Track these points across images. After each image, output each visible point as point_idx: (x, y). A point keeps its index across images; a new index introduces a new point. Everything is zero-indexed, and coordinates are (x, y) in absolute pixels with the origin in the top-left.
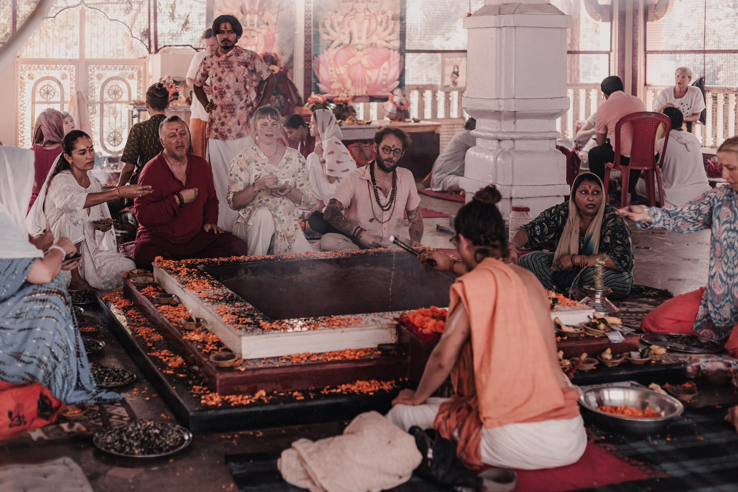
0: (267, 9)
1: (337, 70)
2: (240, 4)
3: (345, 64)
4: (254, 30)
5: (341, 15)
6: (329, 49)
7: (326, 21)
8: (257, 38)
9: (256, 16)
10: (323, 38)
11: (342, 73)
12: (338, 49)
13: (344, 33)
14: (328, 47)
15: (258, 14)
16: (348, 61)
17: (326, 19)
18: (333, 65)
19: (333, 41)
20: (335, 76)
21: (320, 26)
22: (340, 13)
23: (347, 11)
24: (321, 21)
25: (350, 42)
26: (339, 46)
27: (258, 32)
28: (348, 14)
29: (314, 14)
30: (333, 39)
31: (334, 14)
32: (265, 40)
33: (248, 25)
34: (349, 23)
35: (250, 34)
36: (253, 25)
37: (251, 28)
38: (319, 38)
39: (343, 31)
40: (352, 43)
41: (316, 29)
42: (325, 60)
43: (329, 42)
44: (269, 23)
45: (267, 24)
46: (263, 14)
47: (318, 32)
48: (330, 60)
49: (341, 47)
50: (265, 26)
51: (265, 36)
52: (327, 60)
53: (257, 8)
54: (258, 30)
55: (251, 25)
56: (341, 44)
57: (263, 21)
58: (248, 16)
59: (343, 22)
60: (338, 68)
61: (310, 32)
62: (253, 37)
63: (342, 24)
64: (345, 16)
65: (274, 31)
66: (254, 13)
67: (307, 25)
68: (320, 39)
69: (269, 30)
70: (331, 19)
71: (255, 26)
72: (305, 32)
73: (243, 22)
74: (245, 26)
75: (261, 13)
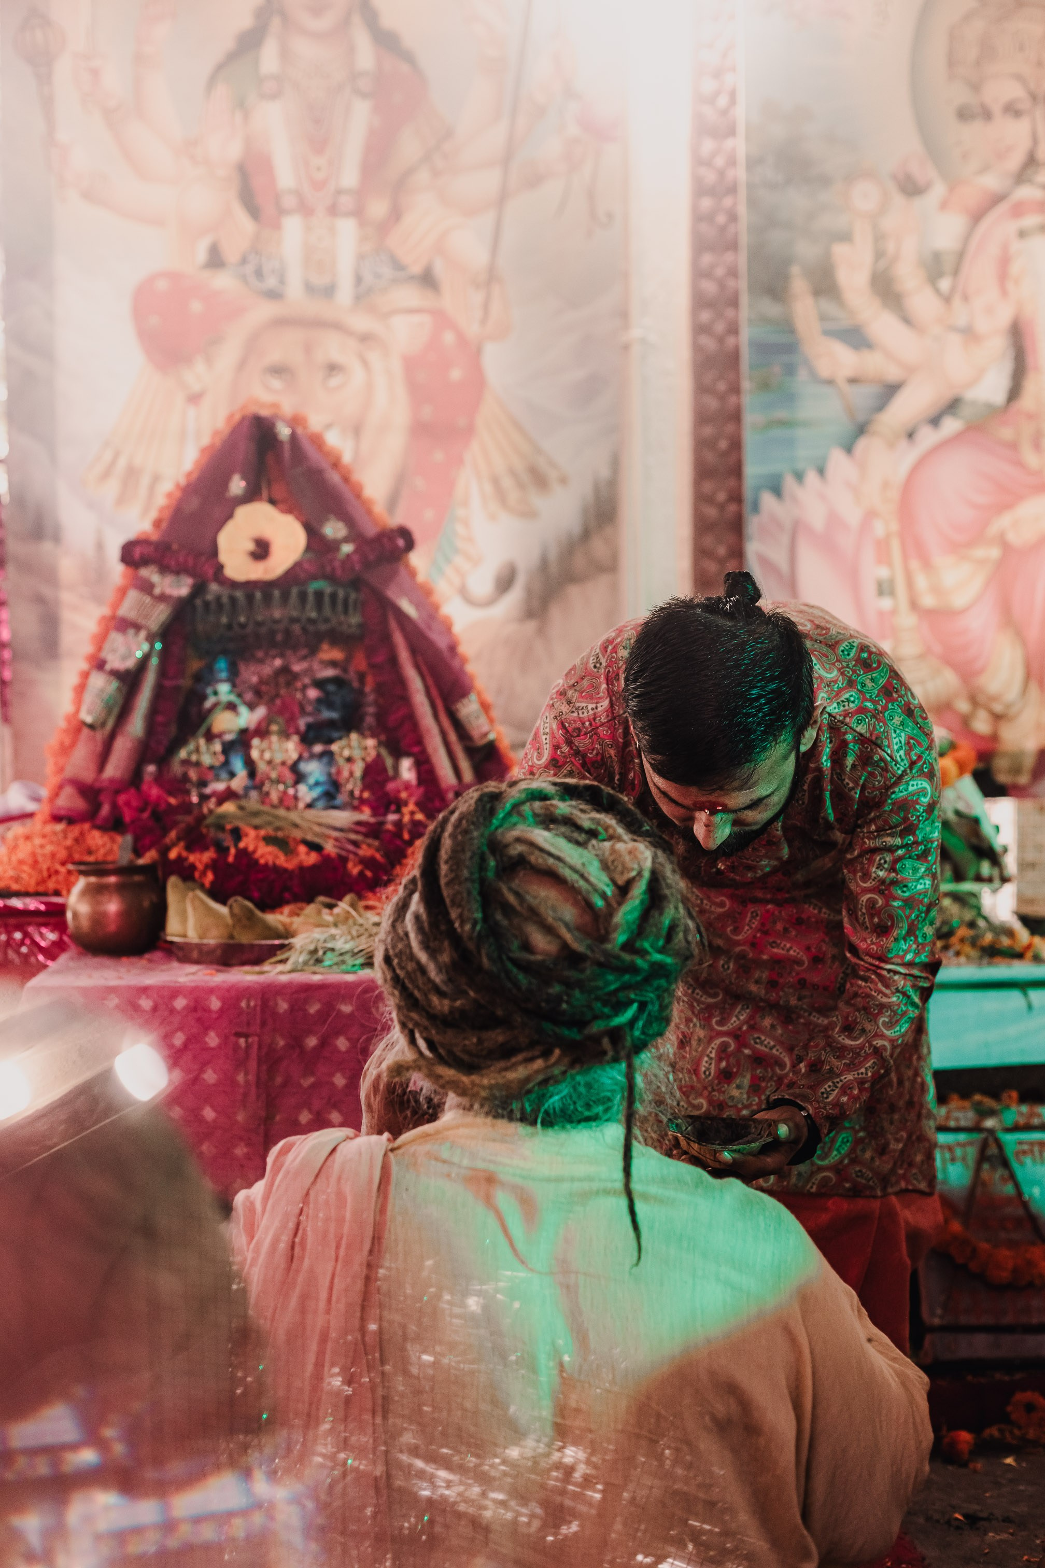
1: (921, 582)
2: (234, 151)
3: (977, 537)
4: (337, 326)
5: (944, 205)
6: (862, 444)
7: (840, 251)
8: (358, 375)
9: (347, 229)
10: (824, 369)
11: (959, 600)
12: (928, 437)
13: (969, 334)
14: (861, 430)
15: (358, 213)
16: (1004, 522)
17: (845, 237)
18: (897, 549)
19: (891, 390)
20: (907, 620)
21: (799, 285)
22: (939, 190)
23: (992, 182)
24: (806, 250)
25: (1014, 392)
26: (935, 421)
27: (365, 338)
28: (997, 199)
29: (752, 203)
30: (893, 373)
32: (417, 392)
33: (294, 290)
34: (1004, 262)
35: (308, 349)
36: (329, 291)
37: (314, 308)
38: (790, 370)
39: (961, 314)
40: (1027, 402)
41: (769, 310)
42: (834, 520)
43: (862, 396)
44: (440, 269)
45: (428, 280)
46: (396, 214)
47: (787, 326)
48: (869, 517)
49: (951, 426)
50: (409, 296)
51: (411, 365)
52: (852, 515)
53: (350, 177)
54: (361, 322)
55: (310, 288)
56: (953, 406)
57: (398, 265)
58: (292, 226)
59: (961, 255)
60: (927, 564)
61: (733, 329)
62: (333, 368)
63: (956, 272)
64: (977, 217)
65: (473, 329)
66: (333, 211)
67: (710, 287)
68: (802, 374)
69: (442, 320)
70: (879, 238)
71: (345, 294)
72: (699, 329)
73: (259, 274)
74: (274, 295)
75: (378, 208)
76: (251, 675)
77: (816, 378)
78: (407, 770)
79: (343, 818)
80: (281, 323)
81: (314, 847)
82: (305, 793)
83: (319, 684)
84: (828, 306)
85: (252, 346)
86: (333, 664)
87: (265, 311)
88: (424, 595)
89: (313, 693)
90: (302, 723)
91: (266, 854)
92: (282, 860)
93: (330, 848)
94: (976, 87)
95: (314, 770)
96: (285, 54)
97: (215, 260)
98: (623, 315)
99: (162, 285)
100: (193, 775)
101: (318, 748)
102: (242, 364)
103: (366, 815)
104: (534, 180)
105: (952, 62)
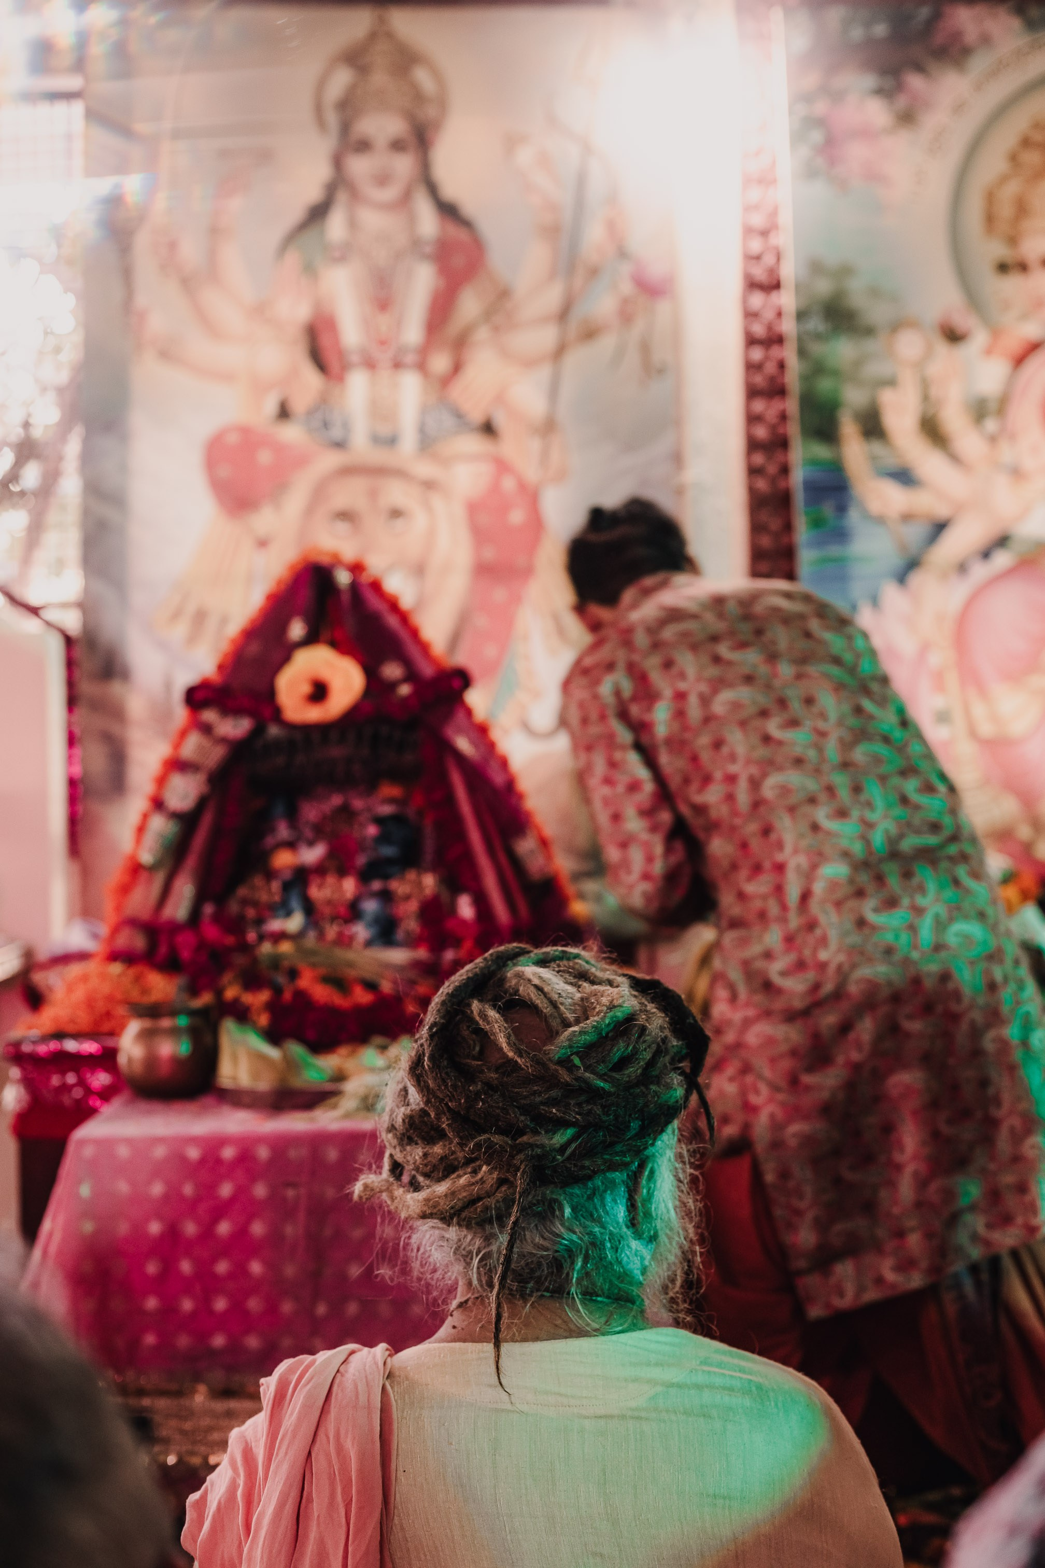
0: (482, 334)
1: (979, 710)
2: (302, 312)
3: (1033, 668)
4: (401, 473)
5: (988, 351)
6: (916, 579)
7: (887, 396)
8: (419, 521)
9: (410, 382)
10: (875, 506)
11: (1017, 728)
12: (980, 574)
15: (422, 366)
17: (891, 382)
18: (952, 679)
20: (967, 749)
21: (849, 429)
22: (981, 336)
23: (1034, 329)
24: (853, 396)
26: (987, 555)
27: (429, 485)
28: (1035, 345)
29: (802, 353)
30: (942, 510)
31: (942, 348)
32: (479, 535)
33: (360, 440)
35: (373, 494)
36: (391, 441)
37: (378, 456)
39: (1007, 454)
41: (821, 451)
42: (889, 650)
43: (914, 533)
44: (501, 421)
45: (488, 429)
46: (457, 368)
48: (925, 648)
49: (1002, 559)
50: (469, 444)
51: (473, 509)
52: (908, 646)
53: (413, 336)
54: (424, 469)
55: (375, 439)
56: (1003, 541)
57: (459, 415)
58: (358, 383)
59: (1005, 398)
60: (984, 694)
61: (785, 470)
62: (396, 514)
63: (1002, 413)
64: (1020, 362)
66: (397, 365)
67: (761, 432)
69: (502, 466)
70: (926, 386)
71: (409, 442)
72: (753, 471)
73: (326, 425)
74: (340, 445)
75: (440, 363)
76: (311, 812)
77: (868, 517)
78: (466, 908)
79: (398, 956)
80: (348, 471)
81: (371, 986)
82: (361, 931)
83: (379, 821)
84: (877, 447)
85: (319, 493)
86: (391, 801)
87: (329, 461)
88: (482, 731)
89: (372, 830)
90: (361, 860)
91: (321, 993)
92: (338, 1000)
93: (386, 987)
94: (1013, 240)
95: (371, 906)
96: (353, 224)
97: (284, 413)
98: (677, 459)
99: (233, 439)
100: (251, 913)
101: (376, 885)
102: (310, 511)
103: (422, 954)
104: (590, 333)
105: (990, 219)
